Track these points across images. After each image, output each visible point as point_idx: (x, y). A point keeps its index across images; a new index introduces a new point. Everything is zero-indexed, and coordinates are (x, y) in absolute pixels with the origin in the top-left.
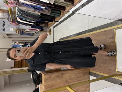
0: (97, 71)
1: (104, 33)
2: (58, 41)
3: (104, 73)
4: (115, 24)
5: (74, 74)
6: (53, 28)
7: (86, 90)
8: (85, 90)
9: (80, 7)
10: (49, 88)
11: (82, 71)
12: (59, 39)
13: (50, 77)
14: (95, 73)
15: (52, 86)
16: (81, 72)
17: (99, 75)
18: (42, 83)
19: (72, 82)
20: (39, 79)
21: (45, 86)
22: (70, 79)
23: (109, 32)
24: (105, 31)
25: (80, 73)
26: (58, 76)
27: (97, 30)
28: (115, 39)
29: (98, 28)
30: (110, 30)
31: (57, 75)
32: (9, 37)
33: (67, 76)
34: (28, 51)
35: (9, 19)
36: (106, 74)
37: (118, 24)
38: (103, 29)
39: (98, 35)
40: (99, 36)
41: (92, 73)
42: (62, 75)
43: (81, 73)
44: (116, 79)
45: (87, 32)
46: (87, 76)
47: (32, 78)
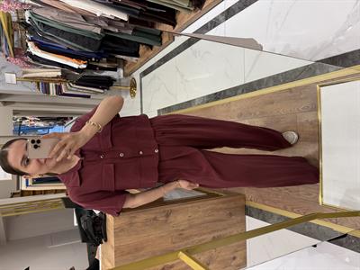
0: (266, 202)
1: (289, 94)
2: (156, 115)
3: (285, 209)
4: (318, 71)
5: (200, 213)
6: (141, 77)
7: (234, 258)
8: (232, 256)
9: (221, 18)
10: (129, 253)
11: (224, 203)
12: (159, 111)
13: (131, 224)
14: (261, 210)
15: (137, 250)
16: (221, 206)
17: (272, 214)
18: (106, 241)
19: (196, 235)
20: (98, 229)
21: (117, 250)
22: (191, 227)
23: (301, 94)
24: (290, 90)
25: (218, 210)
26: (155, 219)
27: (267, 86)
28: (317, 114)
29: (272, 81)
30: (306, 87)
31: (153, 216)
32: (5, 103)
33: (181, 217)
34: (65, 145)
35: (3, 47)
36: (292, 210)
37: (328, 72)
38: (284, 82)
39: (270, 100)
40: (272, 103)
41: (253, 208)
42: (167, 216)
43: (221, 209)
44: (318, 226)
45: (240, 91)
46: (239, 218)
47: (76, 224)
